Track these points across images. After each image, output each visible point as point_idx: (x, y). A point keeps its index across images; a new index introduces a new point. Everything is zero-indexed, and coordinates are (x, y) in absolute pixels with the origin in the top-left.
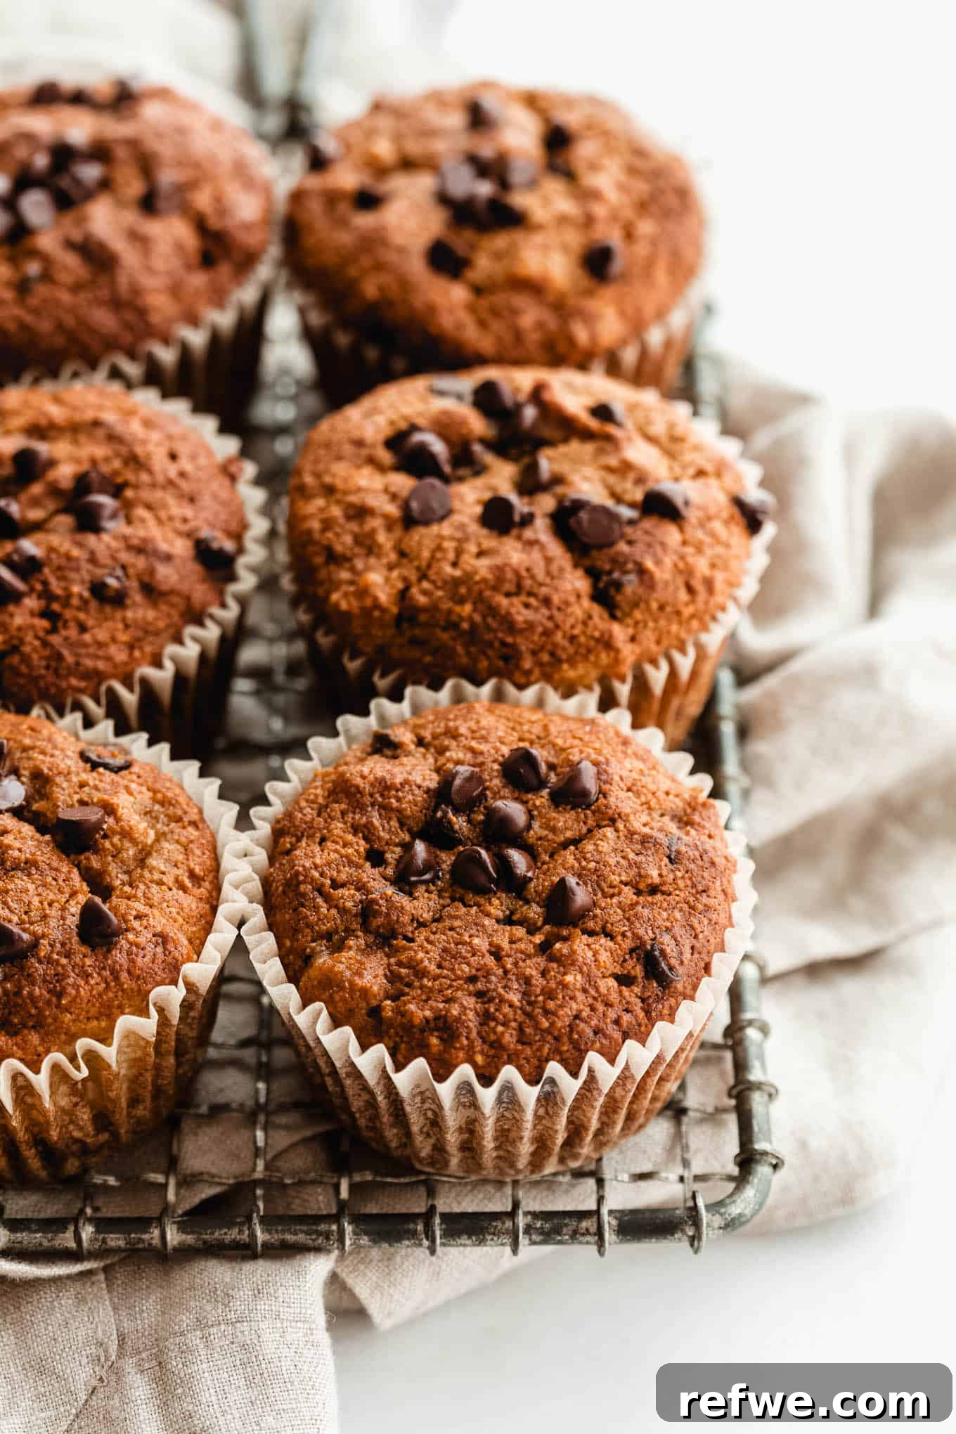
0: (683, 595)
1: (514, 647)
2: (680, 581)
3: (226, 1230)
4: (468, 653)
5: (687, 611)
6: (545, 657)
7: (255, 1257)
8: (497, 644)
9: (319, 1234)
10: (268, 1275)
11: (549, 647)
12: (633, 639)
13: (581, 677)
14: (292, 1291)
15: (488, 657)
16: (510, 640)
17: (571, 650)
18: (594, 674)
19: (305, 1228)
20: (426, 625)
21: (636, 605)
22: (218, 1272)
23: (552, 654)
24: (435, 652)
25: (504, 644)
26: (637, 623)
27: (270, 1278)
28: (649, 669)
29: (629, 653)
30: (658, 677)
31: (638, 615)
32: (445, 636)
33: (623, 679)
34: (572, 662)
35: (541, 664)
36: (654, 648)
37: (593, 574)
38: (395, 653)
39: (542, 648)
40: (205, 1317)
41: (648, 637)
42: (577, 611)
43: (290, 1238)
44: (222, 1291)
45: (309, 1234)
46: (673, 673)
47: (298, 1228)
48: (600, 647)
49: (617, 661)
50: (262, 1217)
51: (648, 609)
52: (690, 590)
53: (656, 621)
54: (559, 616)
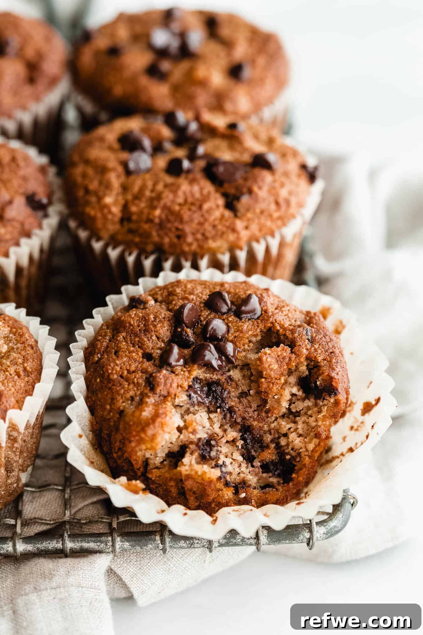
0: (273, 207)
1: (182, 230)
2: (272, 199)
3: (49, 541)
4: (159, 235)
5: (276, 215)
6: (199, 236)
7: (66, 556)
8: (174, 230)
9: (102, 542)
10: (74, 564)
11: (201, 231)
12: (247, 228)
13: (219, 248)
14: (87, 572)
15: (169, 237)
16: (180, 227)
17: (213, 232)
18: (225, 246)
19: (94, 539)
20: (137, 222)
21: (248, 210)
22: (46, 564)
23: (203, 235)
24: (141, 236)
25: (177, 229)
26: (248, 220)
27: (74, 565)
28: (255, 245)
29: (244, 235)
30: (260, 250)
31: (249, 215)
32: (146, 226)
33: (241, 249)
34: (214, 238)
35: (197, 240)
36: (257, 233)
37: (225, 195)
38: (120, 237)
39: (198, 231)
40: (39, 586)
41: (254, 227)
42: (217, 214)
43: (86, 545)
44: (48, 573)
45: (96, 543)
46: (268, 251)
47: (90, 539)
48: (230, 231)
49: (238, 238)
50: (69, 535)
51: (254, 212)
52: (277, 204)
53: (259, 218)
54: (207, 216)
